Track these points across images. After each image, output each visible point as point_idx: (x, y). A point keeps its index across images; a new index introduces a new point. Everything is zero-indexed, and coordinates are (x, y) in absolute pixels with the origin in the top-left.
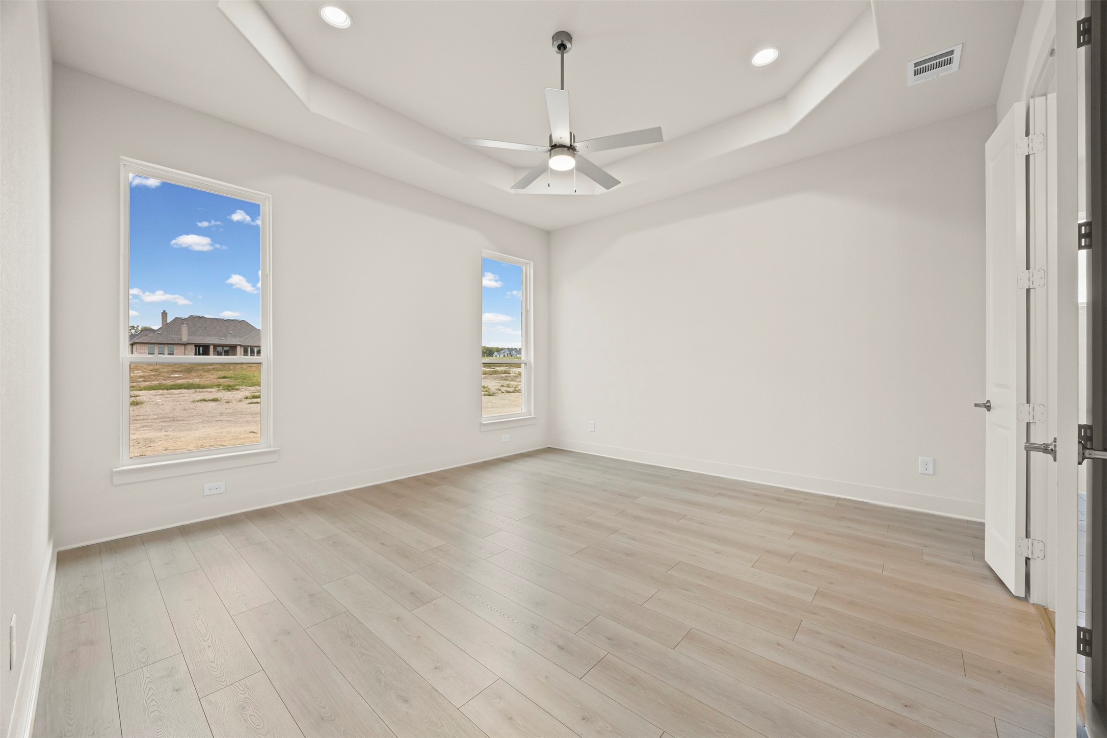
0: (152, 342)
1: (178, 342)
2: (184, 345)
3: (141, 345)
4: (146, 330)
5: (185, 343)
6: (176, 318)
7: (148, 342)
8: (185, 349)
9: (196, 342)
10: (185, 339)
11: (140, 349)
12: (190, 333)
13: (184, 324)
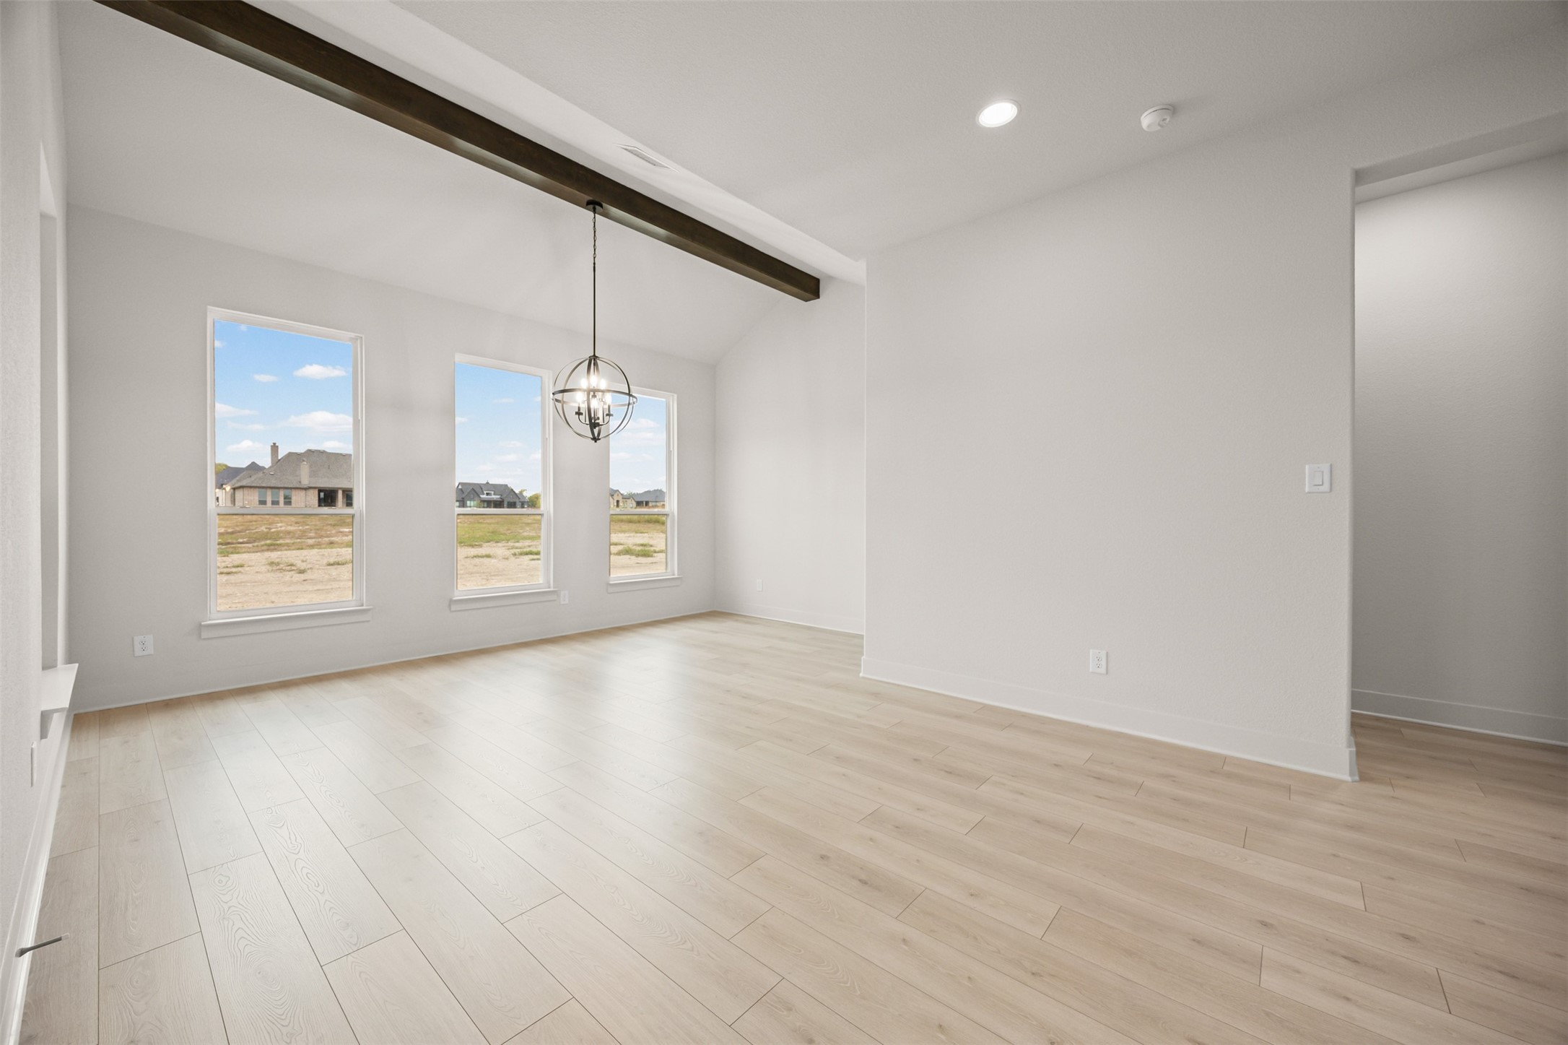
0: (264, 485)
1: (298, 486)
2: (305, 489)
3: (249, 489)
4: (254, 467)
5: (305, 487)
6: (290, 453)
7: (258, 485)
8: (306, 495)
9: (322, 486)
10: (305, 481)
11: (248, 495)
12: (313, 474)
13: (304, 461)
